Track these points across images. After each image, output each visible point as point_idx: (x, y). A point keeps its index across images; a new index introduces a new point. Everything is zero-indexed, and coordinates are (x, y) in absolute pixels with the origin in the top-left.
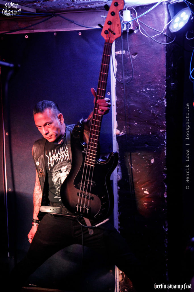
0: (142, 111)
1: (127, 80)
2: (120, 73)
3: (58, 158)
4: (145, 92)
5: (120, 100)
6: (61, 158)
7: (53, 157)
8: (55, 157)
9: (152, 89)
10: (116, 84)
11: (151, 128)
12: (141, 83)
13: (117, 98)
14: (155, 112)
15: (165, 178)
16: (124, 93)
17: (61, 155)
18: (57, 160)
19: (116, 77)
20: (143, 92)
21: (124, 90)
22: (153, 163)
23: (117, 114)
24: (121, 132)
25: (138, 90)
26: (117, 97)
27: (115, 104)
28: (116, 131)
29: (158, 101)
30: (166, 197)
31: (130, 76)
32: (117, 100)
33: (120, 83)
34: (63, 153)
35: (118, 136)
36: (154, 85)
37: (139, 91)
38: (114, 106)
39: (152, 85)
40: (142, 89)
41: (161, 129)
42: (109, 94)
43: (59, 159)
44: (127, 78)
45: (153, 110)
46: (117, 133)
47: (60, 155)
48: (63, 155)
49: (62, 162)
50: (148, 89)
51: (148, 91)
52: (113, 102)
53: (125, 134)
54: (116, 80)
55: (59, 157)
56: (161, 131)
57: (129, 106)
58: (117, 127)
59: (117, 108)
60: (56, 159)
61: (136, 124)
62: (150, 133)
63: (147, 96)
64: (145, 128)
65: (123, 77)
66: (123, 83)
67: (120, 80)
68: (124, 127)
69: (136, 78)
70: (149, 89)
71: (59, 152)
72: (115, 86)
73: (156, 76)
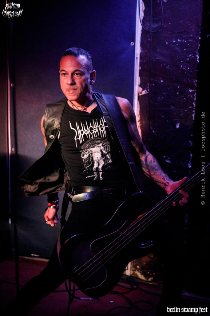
0: (170, 66)
1: (155, 28)
2: (148, 19)
3: (90, 133)
4: (175, 44)
5: (145, 52)
6: (94, 133)
7: (82, 130)
8: (86, 131)
9: (184, 41)
10: (141, 32)
11: (179, 87)
12: (171, 32)
13: (142, 50)
14: (185, 69)
15: (191, 146)
16: (150, 43)
17: (95, 129)
18: (88, 134)
19: (142, 23)
20: (173, 43)
21: (151, 41)
22: (178, 128)
23: (140, 69)
24: (143, 90)
25: (167, 41)
26: (142, 48)
27: (139, 57)
28: (138, 88)
29: (190, 56)
30: (191, 168)
31: (159, 23)
32: (141, 52)
33: (147, 31)
34: (97, 127)
35: (140, 95)
36: (187, 36)
37: (168, 43)
38: (137, 59)
39: (184, 35)
40: (172, 40)
41: (191, 89)
42: (132, 44)
43: (92, 133)
44: (155, 26)
45: (182, 67)
46: (139, 91)
47: (93, 129)
48: (97, 129)
49: (96, 138)
50: (178, 40)
51: (179, 42)
52: (137, 54)
53: (148, 92)
54: (143, 28)
55: (92, 132)
56: (191, 91)
57: (155, 60)
58: (139, 84)
59: (141, 61)
60: (86, 134)
61: (162, 81)
62: (178, 93)
63: (177, 49)
64: (172, 87)
65: (150, 24)
66: (150, 32)
67: (147, 28)
68: (148, 84)
69: (165, 27)
70: (180, 41)
71: (92, 126)
72: (141, 35)
73: (189, 24)
